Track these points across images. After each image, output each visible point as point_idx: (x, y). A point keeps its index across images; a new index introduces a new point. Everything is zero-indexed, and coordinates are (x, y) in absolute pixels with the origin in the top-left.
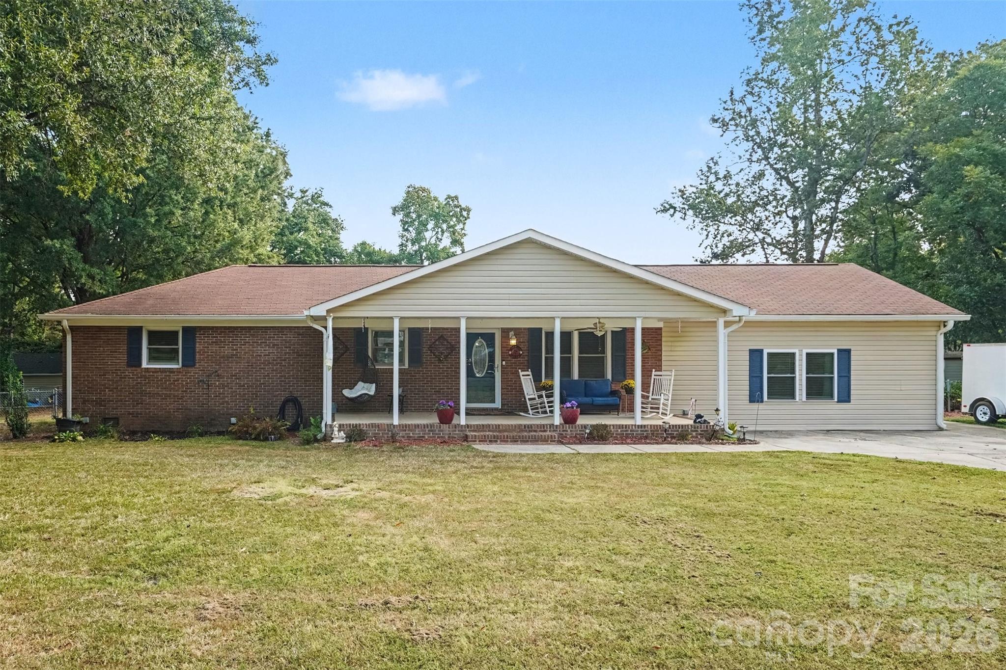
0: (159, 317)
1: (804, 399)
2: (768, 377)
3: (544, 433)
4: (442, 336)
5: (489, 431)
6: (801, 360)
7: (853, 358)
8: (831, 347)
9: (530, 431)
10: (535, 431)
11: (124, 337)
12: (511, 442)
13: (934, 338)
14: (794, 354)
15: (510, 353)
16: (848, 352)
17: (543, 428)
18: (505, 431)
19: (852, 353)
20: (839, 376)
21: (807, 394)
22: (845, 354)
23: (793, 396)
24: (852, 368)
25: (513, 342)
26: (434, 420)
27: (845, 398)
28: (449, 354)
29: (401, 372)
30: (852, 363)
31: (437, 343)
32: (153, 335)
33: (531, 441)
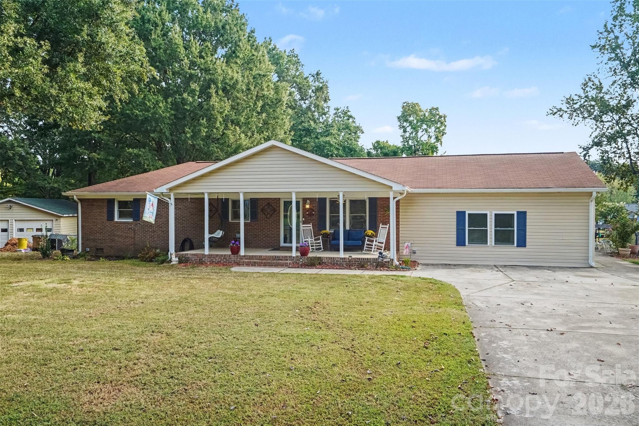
0: (122, 193)
1: (493, 244)
2: (468, 230)
3: (286, 261)
4: (269, 203)
5: (256, 259)
6: (491, 218)
7: (528, 217)
8: (512, 210)
9: (279, 260)
10: (282, 260)
11: (105, 204)
12: (263, 265)
13: (587, 204)
14: (486, 215)
15: (307, 213)
16: (524, 213)
17: (286, 258)
18: (265, 259)
19: (528, 214)
20: (518, 230)
21: (495, 241)
22: (522, 215)
23: (486, 242)
24: (527, 224)
25: (307, 206)
26: (228, 252)
27: (522, 243)
28: (273, 214)
29: (245, 224)
30: (527, 220)
31: (266, 207)
32: (120, 202)
33: (274, 266)
